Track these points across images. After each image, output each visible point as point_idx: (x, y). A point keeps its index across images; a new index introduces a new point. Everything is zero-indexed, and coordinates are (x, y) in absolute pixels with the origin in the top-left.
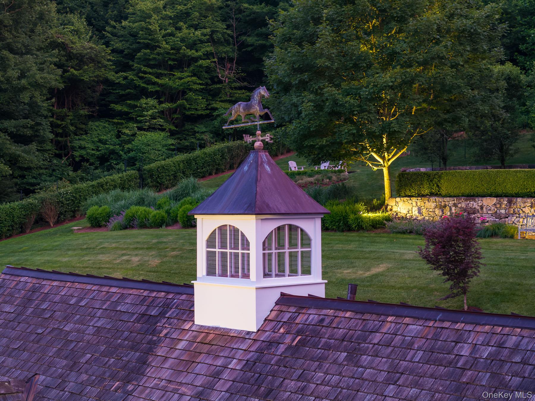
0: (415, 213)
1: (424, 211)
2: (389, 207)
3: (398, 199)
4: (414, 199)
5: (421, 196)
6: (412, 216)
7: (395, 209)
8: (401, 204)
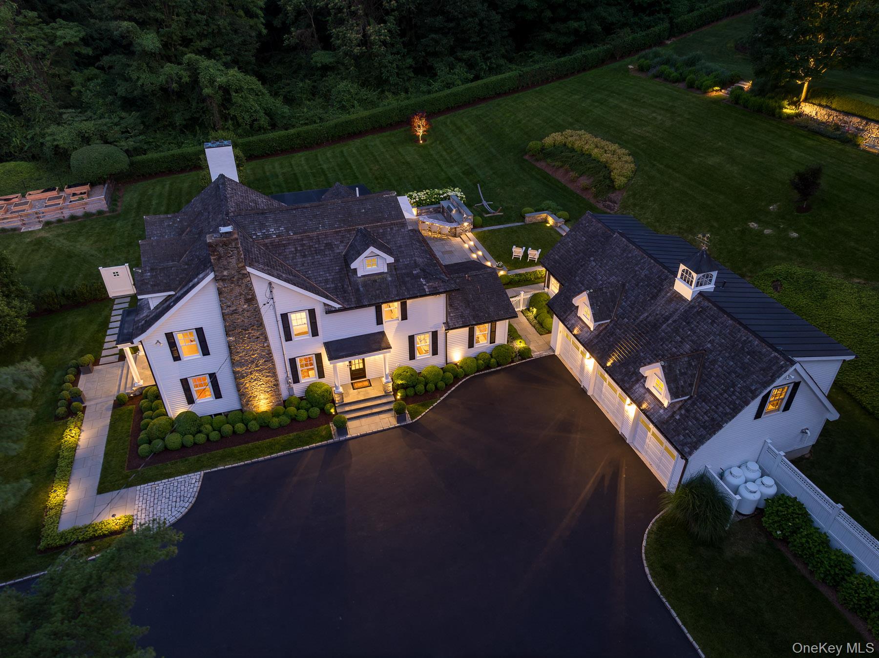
0: (814, 114)
1: (819, 114)
2: (800, 107)
3: (807, 104)
4: (816, 107)
5: (820, 105)
6: (811, 115)
7: (803, 108)
8: (808, 107)
